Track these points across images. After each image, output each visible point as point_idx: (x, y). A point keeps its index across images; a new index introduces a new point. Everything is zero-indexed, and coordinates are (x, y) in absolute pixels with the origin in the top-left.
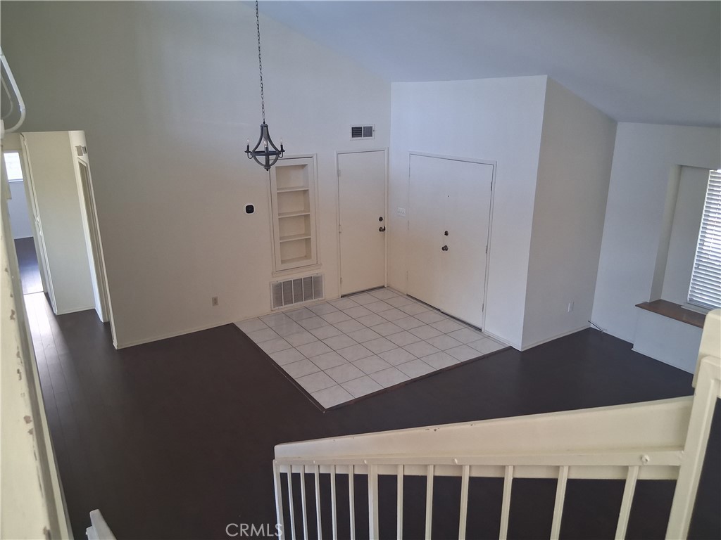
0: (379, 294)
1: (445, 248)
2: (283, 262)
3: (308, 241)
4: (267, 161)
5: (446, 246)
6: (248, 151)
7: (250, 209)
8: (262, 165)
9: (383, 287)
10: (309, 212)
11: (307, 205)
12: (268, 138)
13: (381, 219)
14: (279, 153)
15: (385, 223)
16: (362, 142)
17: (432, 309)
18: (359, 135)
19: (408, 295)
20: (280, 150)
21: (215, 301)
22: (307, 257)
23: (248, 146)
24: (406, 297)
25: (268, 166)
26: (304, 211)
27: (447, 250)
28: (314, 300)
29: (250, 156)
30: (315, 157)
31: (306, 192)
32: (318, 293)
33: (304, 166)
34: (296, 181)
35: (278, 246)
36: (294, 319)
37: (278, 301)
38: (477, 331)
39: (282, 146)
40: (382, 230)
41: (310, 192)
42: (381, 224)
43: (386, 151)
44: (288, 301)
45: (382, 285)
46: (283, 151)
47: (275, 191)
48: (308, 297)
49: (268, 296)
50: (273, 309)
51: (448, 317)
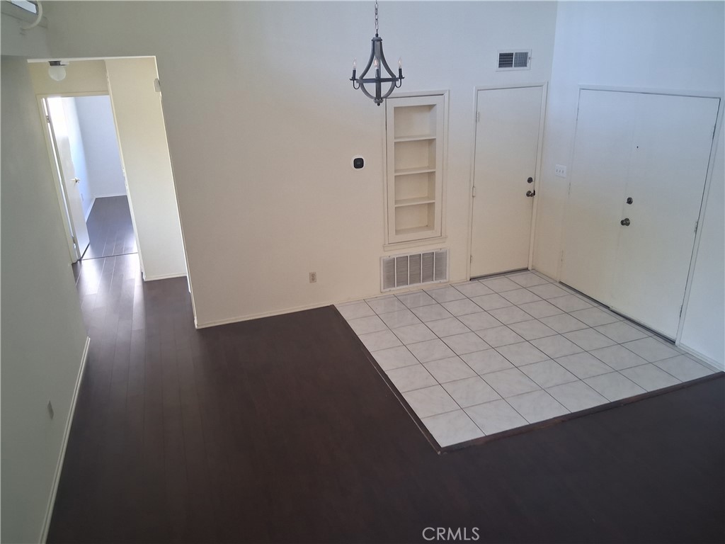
0: (519, 278)
1: (625, 222)
2: (397, 232)
3: (431, 206)
4: (379, 90)
5: (627, 220)
6: (354, 79)
7: (359, 163)
8: (371, 97)
9: (526, 269)
10: (435, 168)
11: (432, 161)
12: (382, 57)
13: (530, 180)
14: (397, 80)
15: (536, 186)
16: (513, 73)
17: (596, 305)
18: (510, 65)
19: (561, 283)
20: (397, 76)
21: (313, 277)
22: (429, 226)
23: (354, 72)
24: (559, 285)
25: (379, 99)
26: (429, 168)
27: (628, 224)
28: (435, 282)
29: (357, 85)
30: (446, 95)
31: (431, 142)
32: (441, 274)
33: (431, 107)
34: (420, 128)
35: (392, 211)
36: (409, 306)
37: (389, 281)
38: (668, 344)
39: (400, 70)
40: (530, 194)
41: (437, 142)
42: (530, 187)
43: (545, 87)
44: (402, 282)
45: (525, 267)
46: (401, 77)
47: (392, 141)
48: (428, 277)
49: (377, 274)
50: (383, 290)
51: (622, 319)
